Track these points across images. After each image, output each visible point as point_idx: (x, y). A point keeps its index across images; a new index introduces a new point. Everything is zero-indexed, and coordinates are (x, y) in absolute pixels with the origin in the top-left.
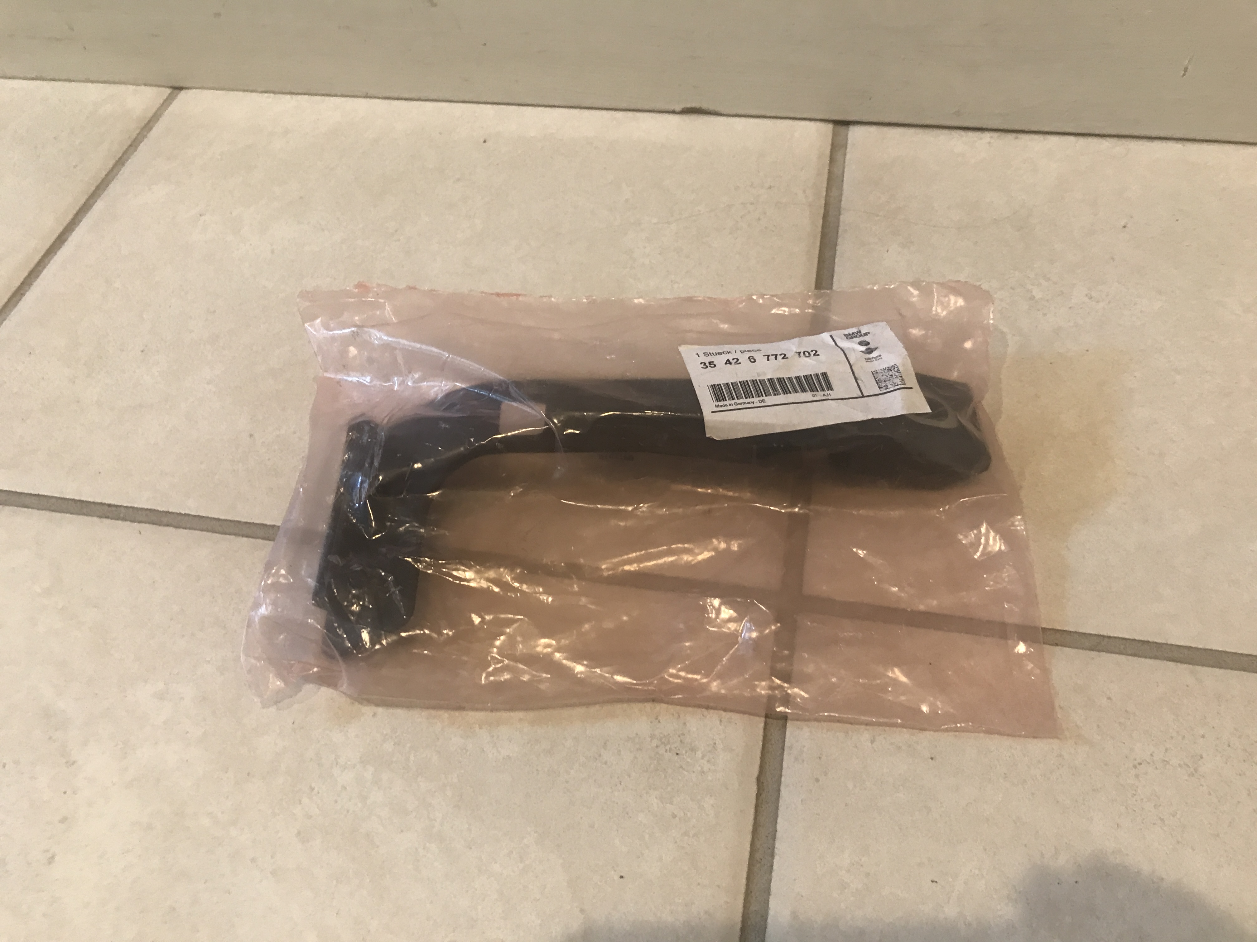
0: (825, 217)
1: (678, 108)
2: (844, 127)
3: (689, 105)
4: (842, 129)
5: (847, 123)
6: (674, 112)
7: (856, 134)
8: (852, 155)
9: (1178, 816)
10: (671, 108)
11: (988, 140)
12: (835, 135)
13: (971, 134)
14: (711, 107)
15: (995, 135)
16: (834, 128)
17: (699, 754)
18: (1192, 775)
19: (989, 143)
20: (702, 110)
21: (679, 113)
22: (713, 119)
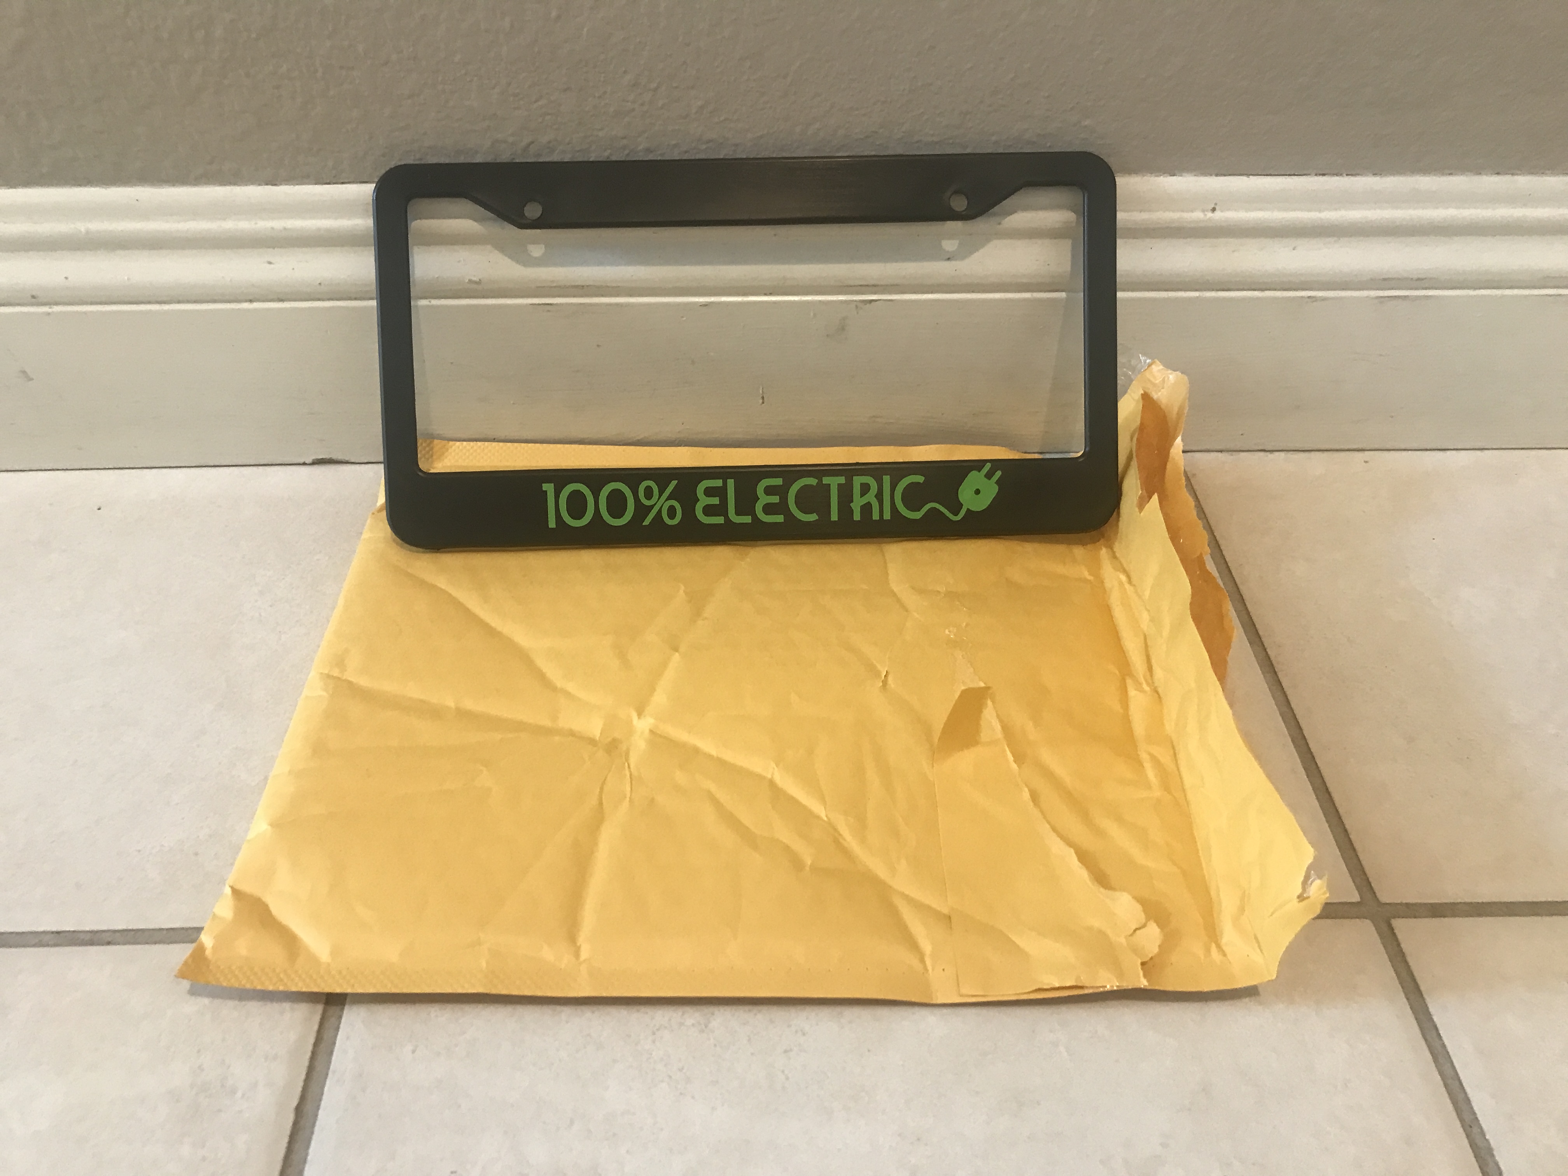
1: (309, 461)
3: (320, 457)
6: (304, 464)
9: (684, 1071)
10: (302, 460)
14: (343, 458)
17: (239, 1094)
18: (702, 1031)
20: (333, 460)
21: (310, 464)
22: (344, 468)
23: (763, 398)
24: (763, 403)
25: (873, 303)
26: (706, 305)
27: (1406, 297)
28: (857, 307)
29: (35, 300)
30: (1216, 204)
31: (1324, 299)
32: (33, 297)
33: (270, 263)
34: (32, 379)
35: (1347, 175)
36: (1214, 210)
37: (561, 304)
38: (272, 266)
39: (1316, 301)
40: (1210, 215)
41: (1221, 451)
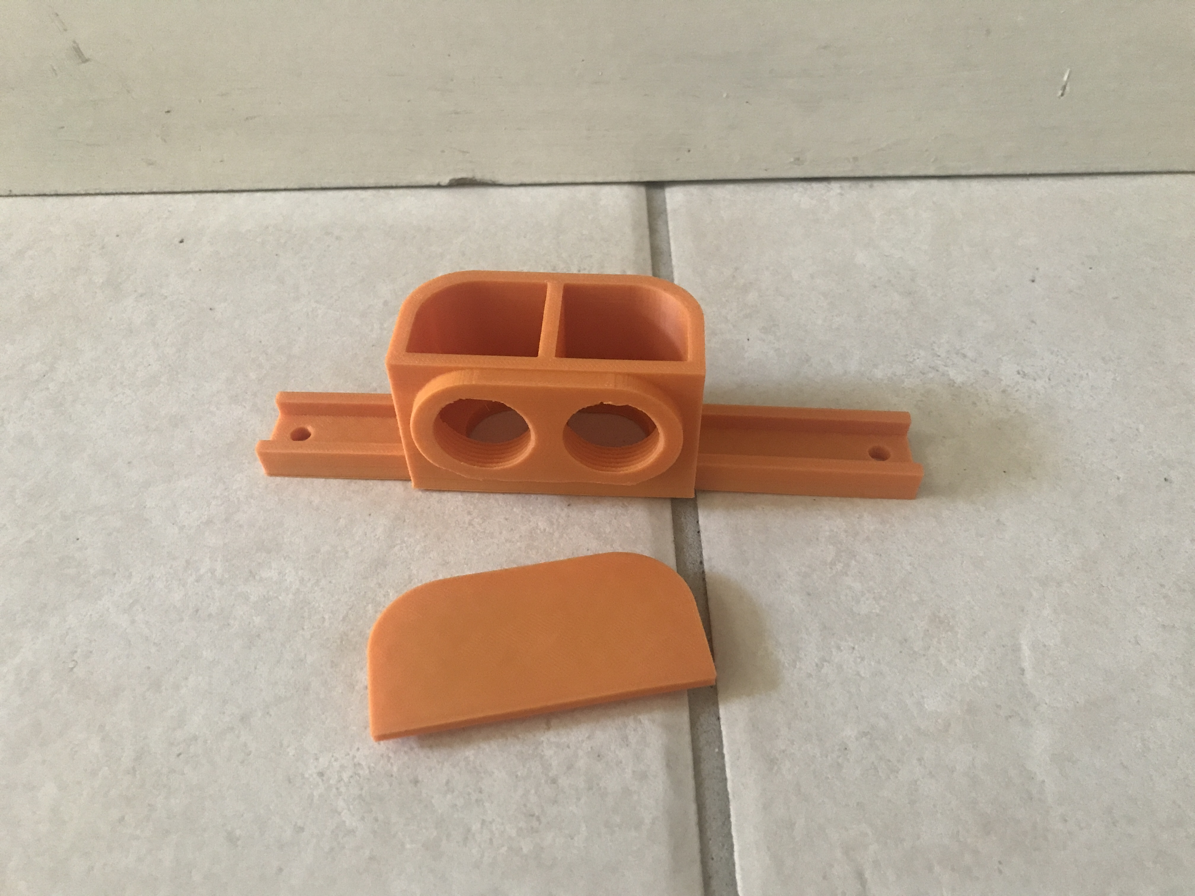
1: (445, 181)
2: (659, 188)
3: (458, 177)
4: (656, 193)
5: (661, 184)
6: (439, 186)
7: (675, 196)
8: (676, 224)
10: (435, 181)
11: (838, 191)
12: (650, 201)
13: (815, 185)
14: (488, 177)
15: (844, 184)
16: (645, 191)
19: (841, 195)
20: (476, 180)
21: (445, 187)
22: (492, 191)
23: (1064, 88)
24: (1062, 95)
34: (88, 61)
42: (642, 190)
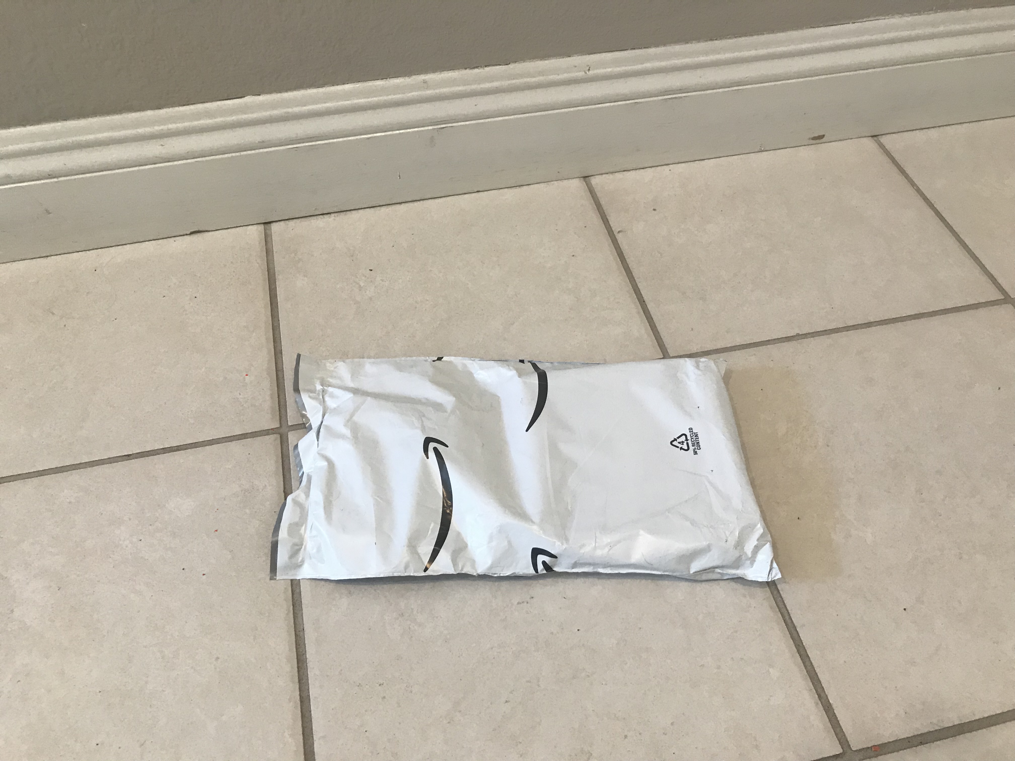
0: (268, 271)
1: (188, 233)
2: (269, 225)
3: (193, 231)
4: (268, 227)
5: (270, 223)
6: (187, 235)
7: (275, 227)
8: (275, 238)
10: (185, 233)
11: (334, 218)
12: (265, 230)
13: (325, 216)
14: (204, 229)
15: (336, 214)
16: (264, 226)
19: (334, 219)
20: (200, 231)
21: (189, 234)
22: (206, 234)
23: (400, 176)
24: (400, 178)
25: (444, 129)
26: (368, 138)
27: (676, 98)
28: (438, 131)
29: (50, 176)
30: (590, 67)
31: (641, 103)
32: (49, 175)
33: (162, 145)
34: (50, 213)
35: (644, 48)
36: (589, 70)
37: (302, 147)
38: (164, 147)
39: (638, 104)
40: (587, 72)
41: (607, 174)
42: (262, 226)
